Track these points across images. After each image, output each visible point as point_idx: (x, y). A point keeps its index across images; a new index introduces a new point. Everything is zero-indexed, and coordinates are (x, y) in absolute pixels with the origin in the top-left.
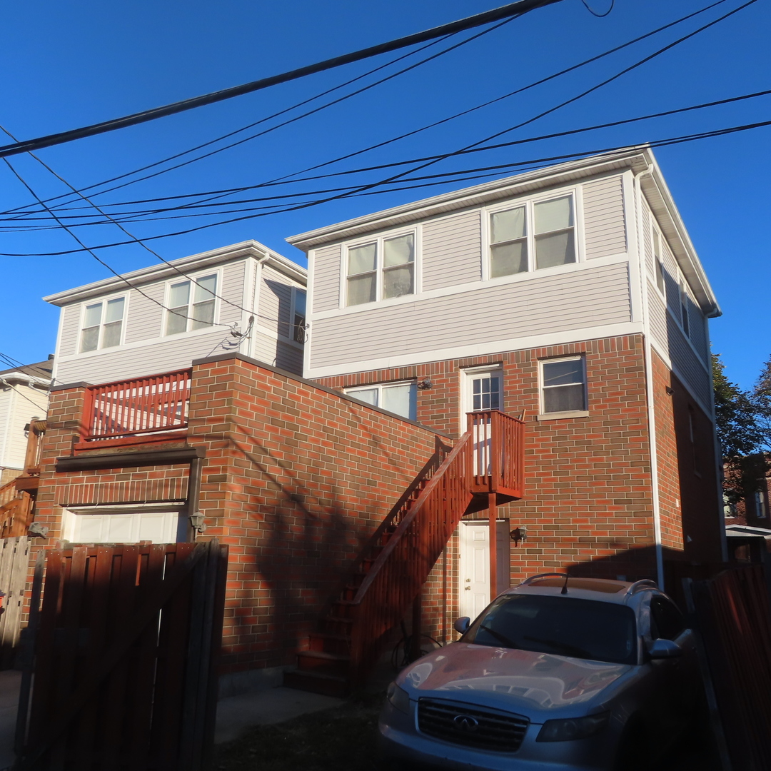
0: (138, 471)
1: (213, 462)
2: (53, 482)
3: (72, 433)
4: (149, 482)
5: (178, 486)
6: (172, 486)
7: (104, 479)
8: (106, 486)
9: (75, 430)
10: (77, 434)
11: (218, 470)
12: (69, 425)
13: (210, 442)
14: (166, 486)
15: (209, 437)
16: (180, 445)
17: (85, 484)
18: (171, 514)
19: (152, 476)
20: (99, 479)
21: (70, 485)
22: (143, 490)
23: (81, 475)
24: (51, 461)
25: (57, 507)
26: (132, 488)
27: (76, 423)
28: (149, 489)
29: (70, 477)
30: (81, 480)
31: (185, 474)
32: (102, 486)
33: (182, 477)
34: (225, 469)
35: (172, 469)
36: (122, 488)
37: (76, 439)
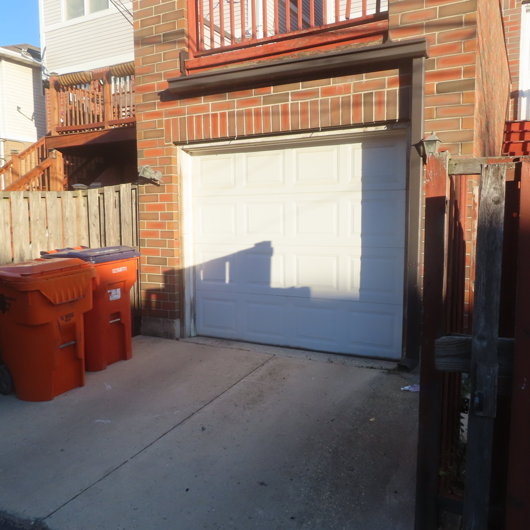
0: (301, 87)
1: (445, 62)
2: (159, 114)
3: (177, 48)
4: (324, 102)
5: (380, 103)
6: (368, 104)
7: (242, 104)
8: (249, 114)
9: (183, 42)
10: (186, 49)
11: (457, 73)
12: (170, 38)
13: (437, 33)
14: (357, 104)
15: (430, 26)
16: (377, 42)
17: (211, 113)
18: (349, 147)
19: (326, 92)
20: (234, 103)
21: (186, 116)
22: (315, 113)
23: (202, 102)
24: (151, 88)
25: (170, 145)
26: (295, 113)
27: (182, 33)
28: (325, 112)
29: (185, 106)
30: (205, 108)
31: (391, 83)
32: (240, 114)
33: (386, 90)
34: (469, 71)
35: (364, 78)
36: (276, 113)
37: (183, 55)
